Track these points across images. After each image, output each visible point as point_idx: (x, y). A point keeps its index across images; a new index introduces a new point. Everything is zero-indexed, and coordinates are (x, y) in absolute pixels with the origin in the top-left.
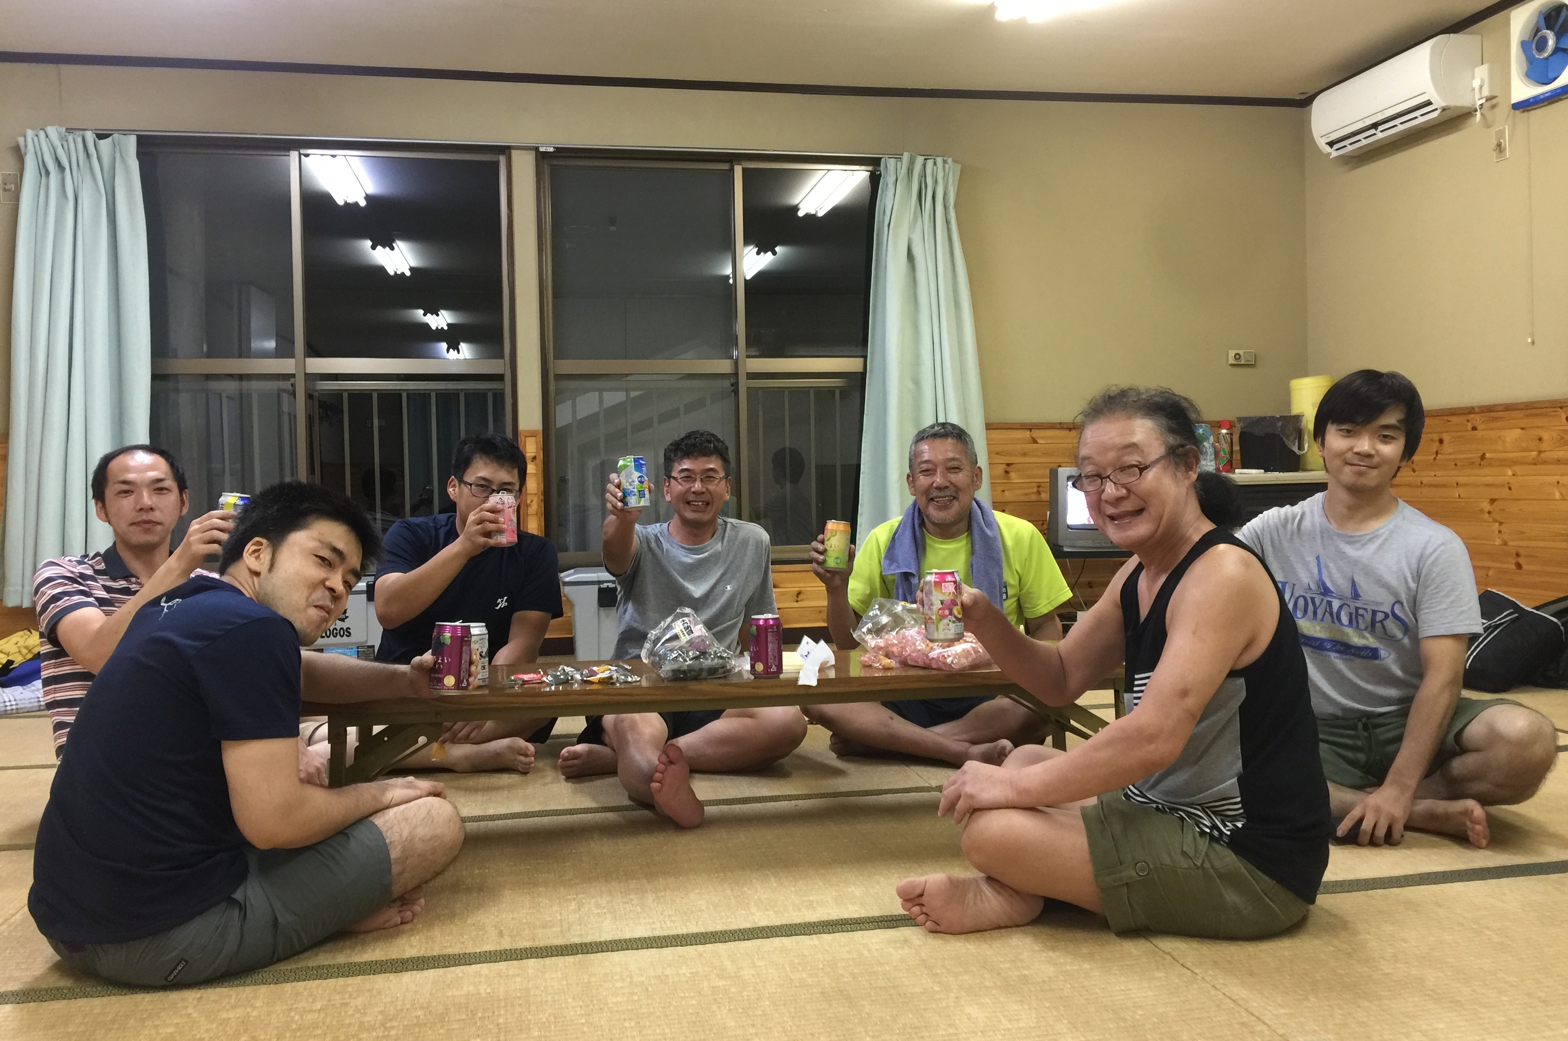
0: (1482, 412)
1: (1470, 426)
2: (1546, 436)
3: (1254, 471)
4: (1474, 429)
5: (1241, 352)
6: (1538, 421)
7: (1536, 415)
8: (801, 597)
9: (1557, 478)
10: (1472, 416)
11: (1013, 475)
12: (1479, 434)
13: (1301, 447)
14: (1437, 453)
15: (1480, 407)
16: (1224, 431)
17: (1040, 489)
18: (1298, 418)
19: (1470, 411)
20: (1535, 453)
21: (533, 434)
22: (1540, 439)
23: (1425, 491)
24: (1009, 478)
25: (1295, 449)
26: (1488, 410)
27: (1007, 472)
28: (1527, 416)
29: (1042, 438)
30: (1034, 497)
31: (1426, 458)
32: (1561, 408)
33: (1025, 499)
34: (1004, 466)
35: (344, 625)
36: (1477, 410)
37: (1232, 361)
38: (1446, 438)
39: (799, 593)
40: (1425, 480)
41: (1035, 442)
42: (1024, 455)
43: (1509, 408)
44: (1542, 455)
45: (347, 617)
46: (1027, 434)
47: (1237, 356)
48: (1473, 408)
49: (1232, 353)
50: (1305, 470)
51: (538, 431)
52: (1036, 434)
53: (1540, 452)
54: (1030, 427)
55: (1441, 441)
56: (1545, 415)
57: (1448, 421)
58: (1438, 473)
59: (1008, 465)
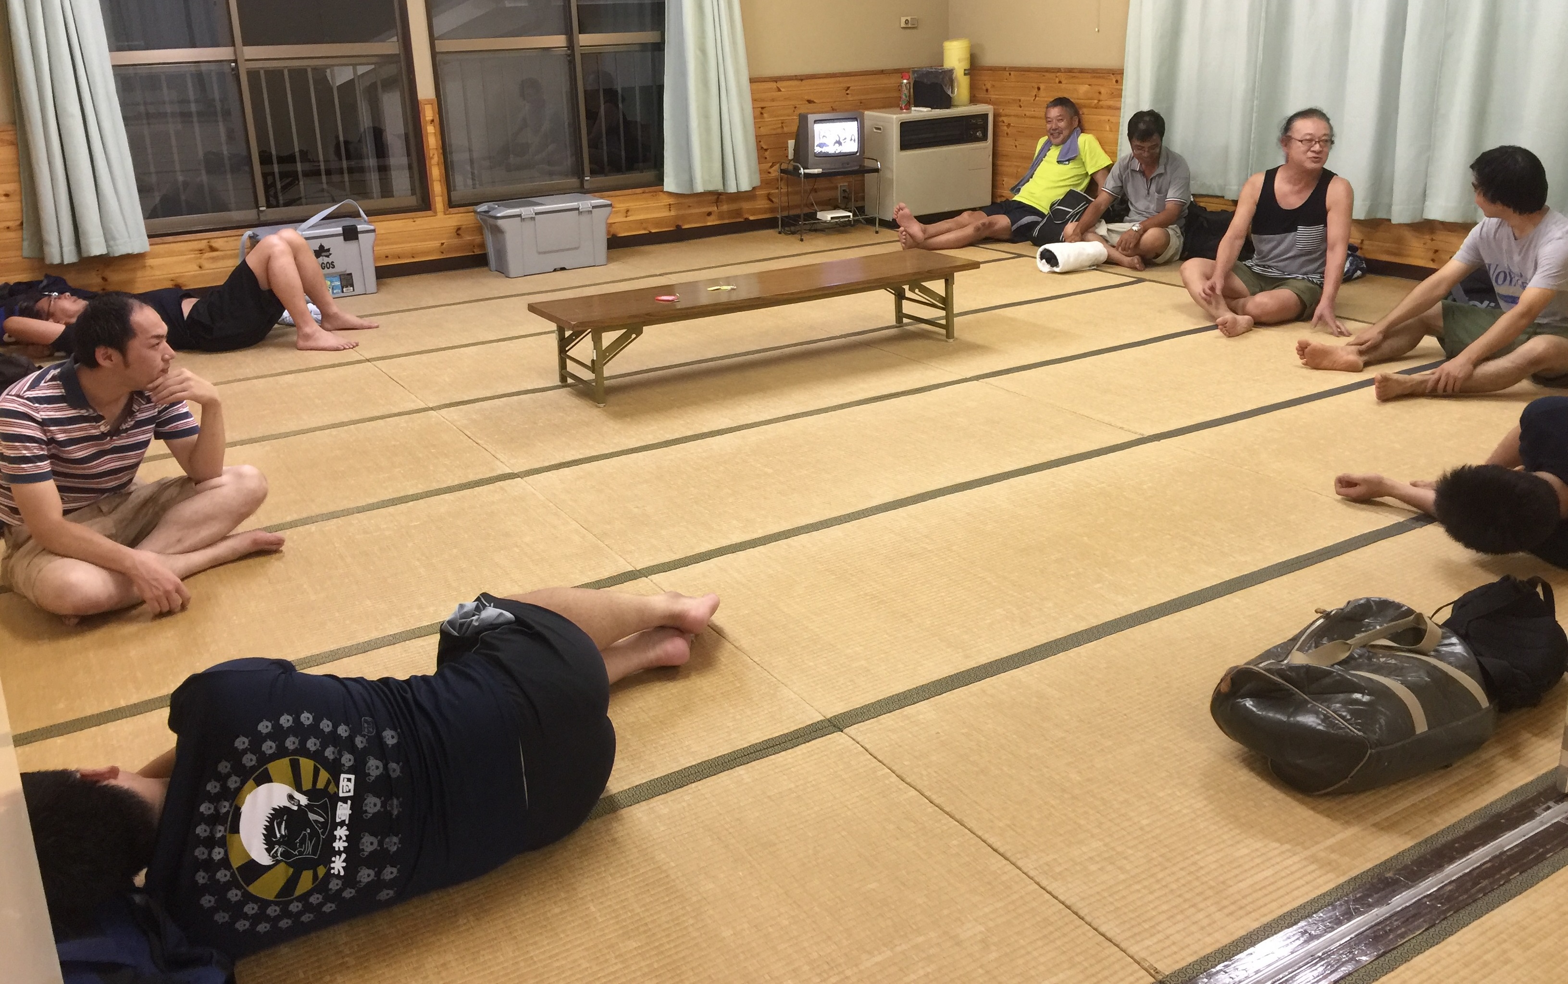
0: (1065, 72)
1: (1057, 81)
2: (1103, 90)
3: (925, 109)
4: (1060, 82)
5: (909, 18)
6: (1100, 81)
7: (1100, 77)
8: (629, 213)
9: (1109, 117)
10: (1059, 74)
11: (765, 115)
12: (1063, 86)
13: (952, 92)
14: (1036, 96)
15: (1065, 69)
16: (905, 81)
17: (784, 125)
18: (951, 71)
19: (1059, 70)
20: (1096, 101)
21: (429, 102)
22: (1100, 93)
23: (1027, 120)
24: (763, 118)
25: (949, 93)
26: (1070, 71)
27: (762, 113)
28: (1094, 77)
29: (784, 87)
30: (779, 131)
31: (1028, 98)
32: (1113, 74)
33: (774, 132)
34: (760, 109)
35: (329, 260)
36: (1063, 70)
37: (903, 25)
38: (1042, 86)
39: (628, 211)
40: (1028, 113)
41: (779, 90)
42: (773, 100)
43: (1082, 71)
44: (1101, 103)
45: (330, 254)
46: (774, 85)
47: (907, 22)
48: (1060, 69)
49: (903, 20)
50: (957, 106)
51: (432, 100)
52: (780, 84)
53: (1099, 101)
54: (776, 80)
55: (1039, 89)
56: (1103, 78)
57: (1044, 76)
58: (1035, 109)
59: (762, 108)
